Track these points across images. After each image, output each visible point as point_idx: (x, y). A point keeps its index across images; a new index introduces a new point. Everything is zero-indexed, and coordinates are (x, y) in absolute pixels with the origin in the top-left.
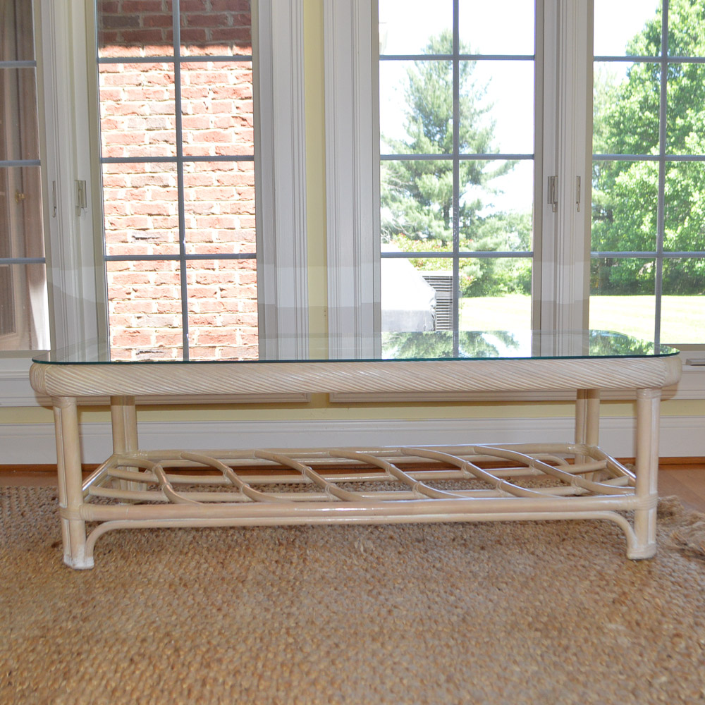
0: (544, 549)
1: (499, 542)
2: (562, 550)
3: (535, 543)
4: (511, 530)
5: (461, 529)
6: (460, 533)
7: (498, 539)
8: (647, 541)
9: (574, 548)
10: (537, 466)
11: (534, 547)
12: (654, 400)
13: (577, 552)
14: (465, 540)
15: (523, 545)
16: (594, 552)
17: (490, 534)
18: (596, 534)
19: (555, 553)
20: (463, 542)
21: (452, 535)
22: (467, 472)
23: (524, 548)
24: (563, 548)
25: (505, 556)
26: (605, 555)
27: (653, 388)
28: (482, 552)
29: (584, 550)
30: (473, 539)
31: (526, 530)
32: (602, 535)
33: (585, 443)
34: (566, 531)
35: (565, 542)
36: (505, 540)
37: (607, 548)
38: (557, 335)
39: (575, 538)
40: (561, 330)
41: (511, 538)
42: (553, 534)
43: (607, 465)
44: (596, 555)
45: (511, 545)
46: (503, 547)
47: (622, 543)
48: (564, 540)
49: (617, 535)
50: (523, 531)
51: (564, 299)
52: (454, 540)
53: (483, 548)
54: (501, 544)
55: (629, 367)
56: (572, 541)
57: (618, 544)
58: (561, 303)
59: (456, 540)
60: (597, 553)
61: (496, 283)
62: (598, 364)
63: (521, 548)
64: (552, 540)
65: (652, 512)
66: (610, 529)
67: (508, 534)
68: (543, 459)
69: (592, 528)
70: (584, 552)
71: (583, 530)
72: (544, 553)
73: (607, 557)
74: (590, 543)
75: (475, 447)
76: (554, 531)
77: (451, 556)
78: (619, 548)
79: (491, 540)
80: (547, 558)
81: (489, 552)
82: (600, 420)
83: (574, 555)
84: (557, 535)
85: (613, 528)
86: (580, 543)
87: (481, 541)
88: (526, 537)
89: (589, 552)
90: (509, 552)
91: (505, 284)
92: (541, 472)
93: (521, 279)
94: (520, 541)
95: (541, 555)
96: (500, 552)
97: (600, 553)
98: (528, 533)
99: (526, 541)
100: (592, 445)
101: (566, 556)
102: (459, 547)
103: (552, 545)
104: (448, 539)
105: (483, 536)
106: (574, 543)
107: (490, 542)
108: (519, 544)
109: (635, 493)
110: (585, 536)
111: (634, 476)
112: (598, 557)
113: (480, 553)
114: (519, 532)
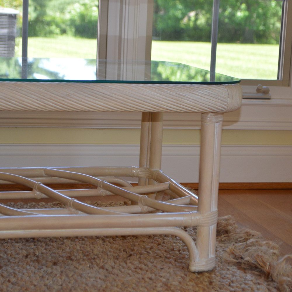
0: (113, 264)
1: (70, 258)
2: (130, 265)
3: (104, 259)
4: (81, 247)
5: (33, 247)
6: (32, 251)
7: (69, 255)
8: (208, 255)
9: (140, 263)
10: (106, 187)
11: (103, 262)
12: (217, 125)
13: (143, 266)
14: (37, 257)
15: (92, 261)
16: (159, 266)
17: (60, 251)
18: (159, 250)
19: (124, 267)
20: (35, 258)
21: (25, 252)
22: (38, 193)
23: (94, 263)
24: (130, 263)
25: (77, 270)
26: (169, 269)
27: (216, 113)
28: (54, 267)
29: (150, 265)
30: (45, 256)
31: (94, 247)
32: (166, 251)
33: (148, 167)
34: (132, 248)
35: (132, 258)
36: (76, 257)
37: (170, 263)
38: (122, 65)
39: (141, 254)
40: (125, 60)
41: (81, 254)
42: (120, 250)
43: (169, 187)
44: (162, 269)
45: (81, 260)
46: (74, 263)
47: (183, 258)
48: (131, 255)
49: (179, 251)
50: (92, 248)
51: (129, 34)
52: (27, 256)
53: (55, 264)
54: (72, 260)
55: (196, 93)
56: (138, 256)
57: (180, 259)
58: (126, 37)
59: (29, 256)
60: (162, 267)
61: (49, 24)
62: (168, 89)
63: (92, 263)
64: (119, 256)
65: (213, 229)
66: (172, 246)
67: (78, 250)
68: (112, 181)
69: (156, 245)
70: (150, 266)
71: (148, 246)
72: (113, 268)
73: (171, 270)
74: (155, 258)
75: (45, 170)
76: (121, 247)
77: (25, 271)
78: (181, 263)
79: (62, 257)
80: (116, 271)
81: (61, 267)
82: (163, 148)
83: (141, 269)
84: (124, 251)
85: (174, 244)
86: (146, 258)
87: (52, 257)
88: (96, 253)
89: (155, 266)
90: (81, 267)
91: (58, 26)
92: (109, 193)
93: (72, 22)
94: (89, 257)
95: (110, 269)
96: (72, 267)
97: (164, 266)
98: (97, 248)
99: (96, 257)
100: (156, 168)
101: (133, 269)
102: (32, 263)
103: (120, 260)
104: (21, 256)
105: (55, 253)
106: (140, 258)
107: (61, 259)
108: (89, 259)
109: (198, 211)
110: (150, 252)
111: (197, 197)
112: (163, 271)
113: (52, 269)
114: (89, 249)
